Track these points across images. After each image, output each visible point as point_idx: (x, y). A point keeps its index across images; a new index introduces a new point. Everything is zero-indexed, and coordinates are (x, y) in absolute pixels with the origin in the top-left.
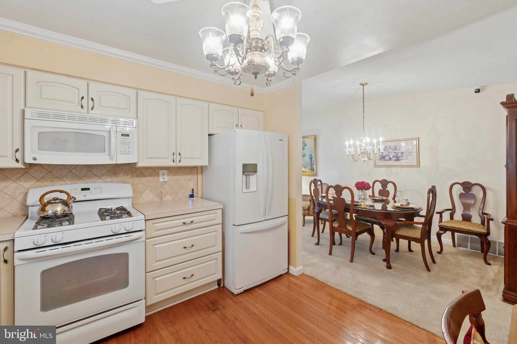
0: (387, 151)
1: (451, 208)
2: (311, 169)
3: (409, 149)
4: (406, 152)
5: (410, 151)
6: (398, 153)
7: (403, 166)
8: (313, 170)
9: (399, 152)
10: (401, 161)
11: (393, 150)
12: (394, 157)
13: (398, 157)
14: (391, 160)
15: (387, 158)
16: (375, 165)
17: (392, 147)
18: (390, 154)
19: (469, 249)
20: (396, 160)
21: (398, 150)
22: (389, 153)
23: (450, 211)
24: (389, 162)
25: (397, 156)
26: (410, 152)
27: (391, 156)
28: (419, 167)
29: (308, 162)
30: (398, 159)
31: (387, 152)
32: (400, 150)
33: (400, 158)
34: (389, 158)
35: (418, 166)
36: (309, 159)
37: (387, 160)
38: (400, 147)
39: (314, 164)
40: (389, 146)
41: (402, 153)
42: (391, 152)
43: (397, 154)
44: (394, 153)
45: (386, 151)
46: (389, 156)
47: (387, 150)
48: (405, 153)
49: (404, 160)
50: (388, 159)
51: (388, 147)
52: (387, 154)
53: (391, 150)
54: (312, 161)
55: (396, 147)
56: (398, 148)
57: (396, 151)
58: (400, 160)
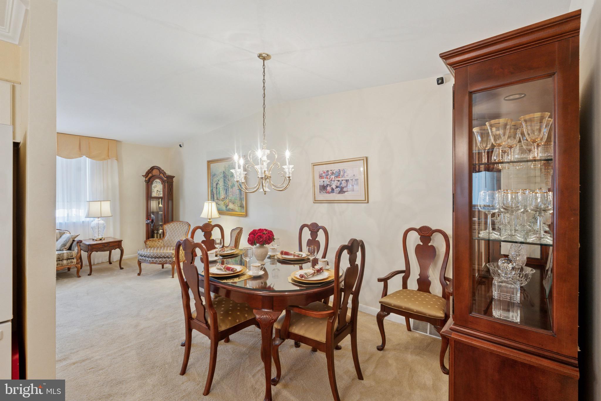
0: (329, 178)
1: (404, 269)
2: (241, 206)
3: (355, 175)
4: (352, 180)
5: (356, 178)
6: (342, 182)
7: (347, 202)
8: (243, 207)
9: (343, 180)
10: (346, 193)
11: (336, 176)
12: (337, 187)
13: (342, 188)
14: (334, 192)
15: (329, 189)
16: (314, 200)
17: (334, 172)
18: (333, 182)
19: (428, 334)
20: (339, 193)
21: (342, 177)
22: (331, 181)
23: (403, 274)
24: (331, 194)
25: (341, 186)
26: (356, 180)
27: (334, 187)
28: (368, 202)
29: (237, 195)
30: (342, 191)
31: (329, 180)
32: (345, 177)
33: (345, 190)
34: (331, 189)
35: (366, 202)
36: (238, 190)
37: (329, 193)
38: (344, 173)
39: (243, 198)
40: (331, 170)
41: (347, 181)
42: (333, 179)
43: (341, 184)
44: (337, 182)
45: (327, 178)
46: (332, 187)
47: (328, 176)
48: (350, 181)
49: (350, 192)
50: (330, 191)
51: (329, 173)
52: (329, 183)
53: (333, 177)
54: (241, 194)
55: (340, 172)
56: (342, 173)
57: (340, 178)
58: (344, 192)
